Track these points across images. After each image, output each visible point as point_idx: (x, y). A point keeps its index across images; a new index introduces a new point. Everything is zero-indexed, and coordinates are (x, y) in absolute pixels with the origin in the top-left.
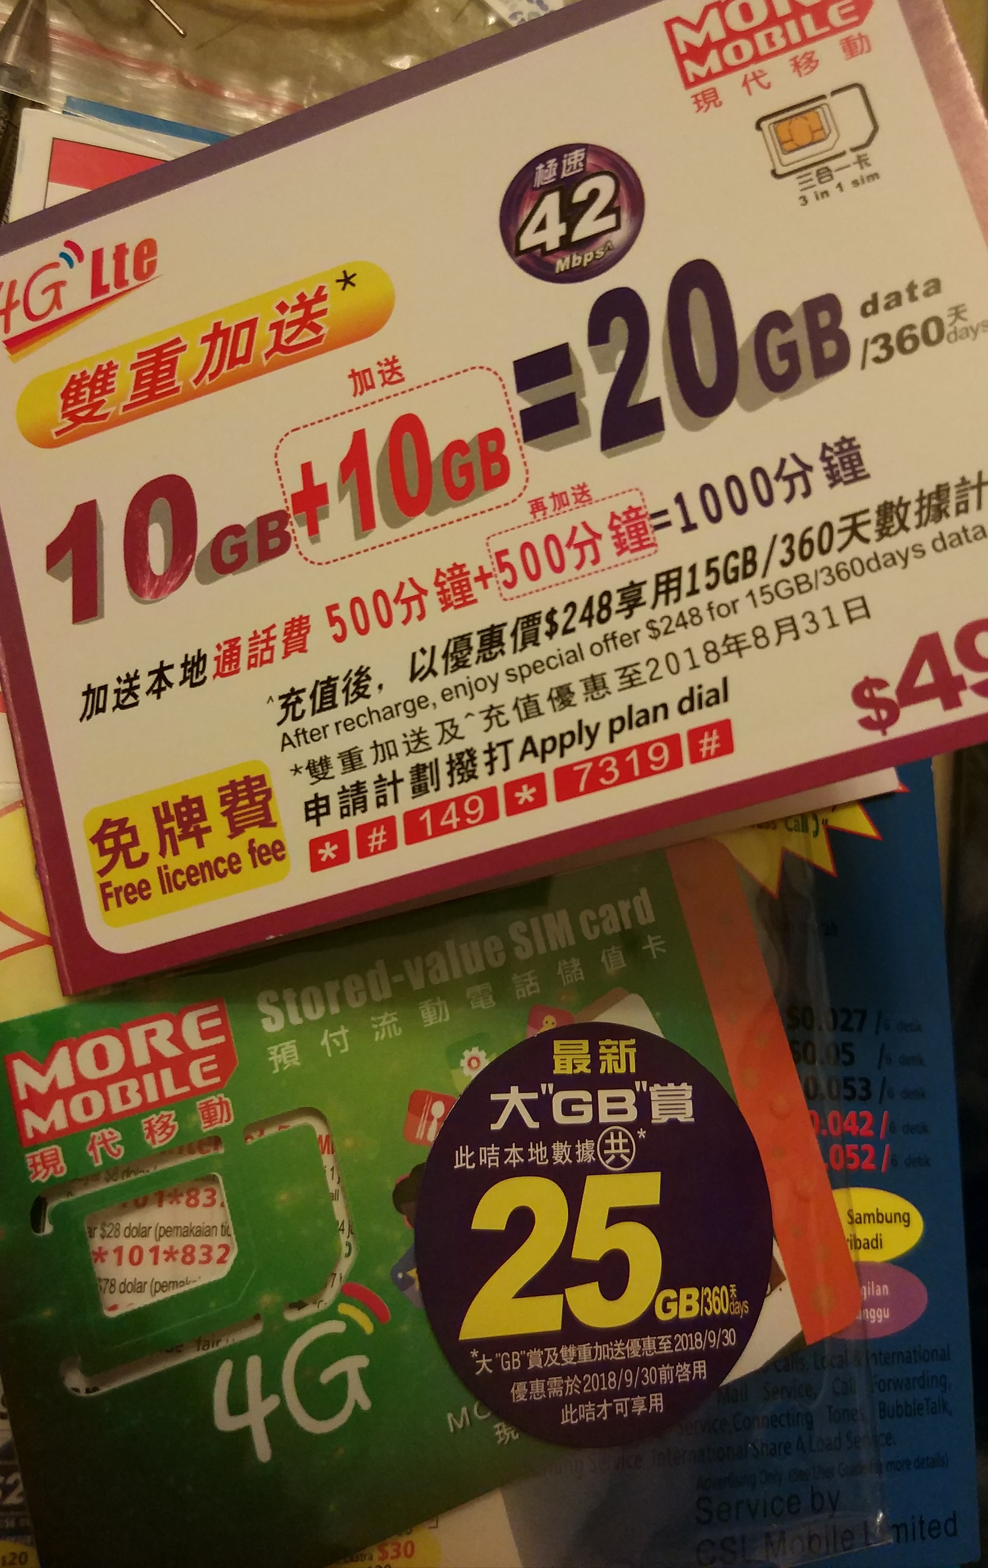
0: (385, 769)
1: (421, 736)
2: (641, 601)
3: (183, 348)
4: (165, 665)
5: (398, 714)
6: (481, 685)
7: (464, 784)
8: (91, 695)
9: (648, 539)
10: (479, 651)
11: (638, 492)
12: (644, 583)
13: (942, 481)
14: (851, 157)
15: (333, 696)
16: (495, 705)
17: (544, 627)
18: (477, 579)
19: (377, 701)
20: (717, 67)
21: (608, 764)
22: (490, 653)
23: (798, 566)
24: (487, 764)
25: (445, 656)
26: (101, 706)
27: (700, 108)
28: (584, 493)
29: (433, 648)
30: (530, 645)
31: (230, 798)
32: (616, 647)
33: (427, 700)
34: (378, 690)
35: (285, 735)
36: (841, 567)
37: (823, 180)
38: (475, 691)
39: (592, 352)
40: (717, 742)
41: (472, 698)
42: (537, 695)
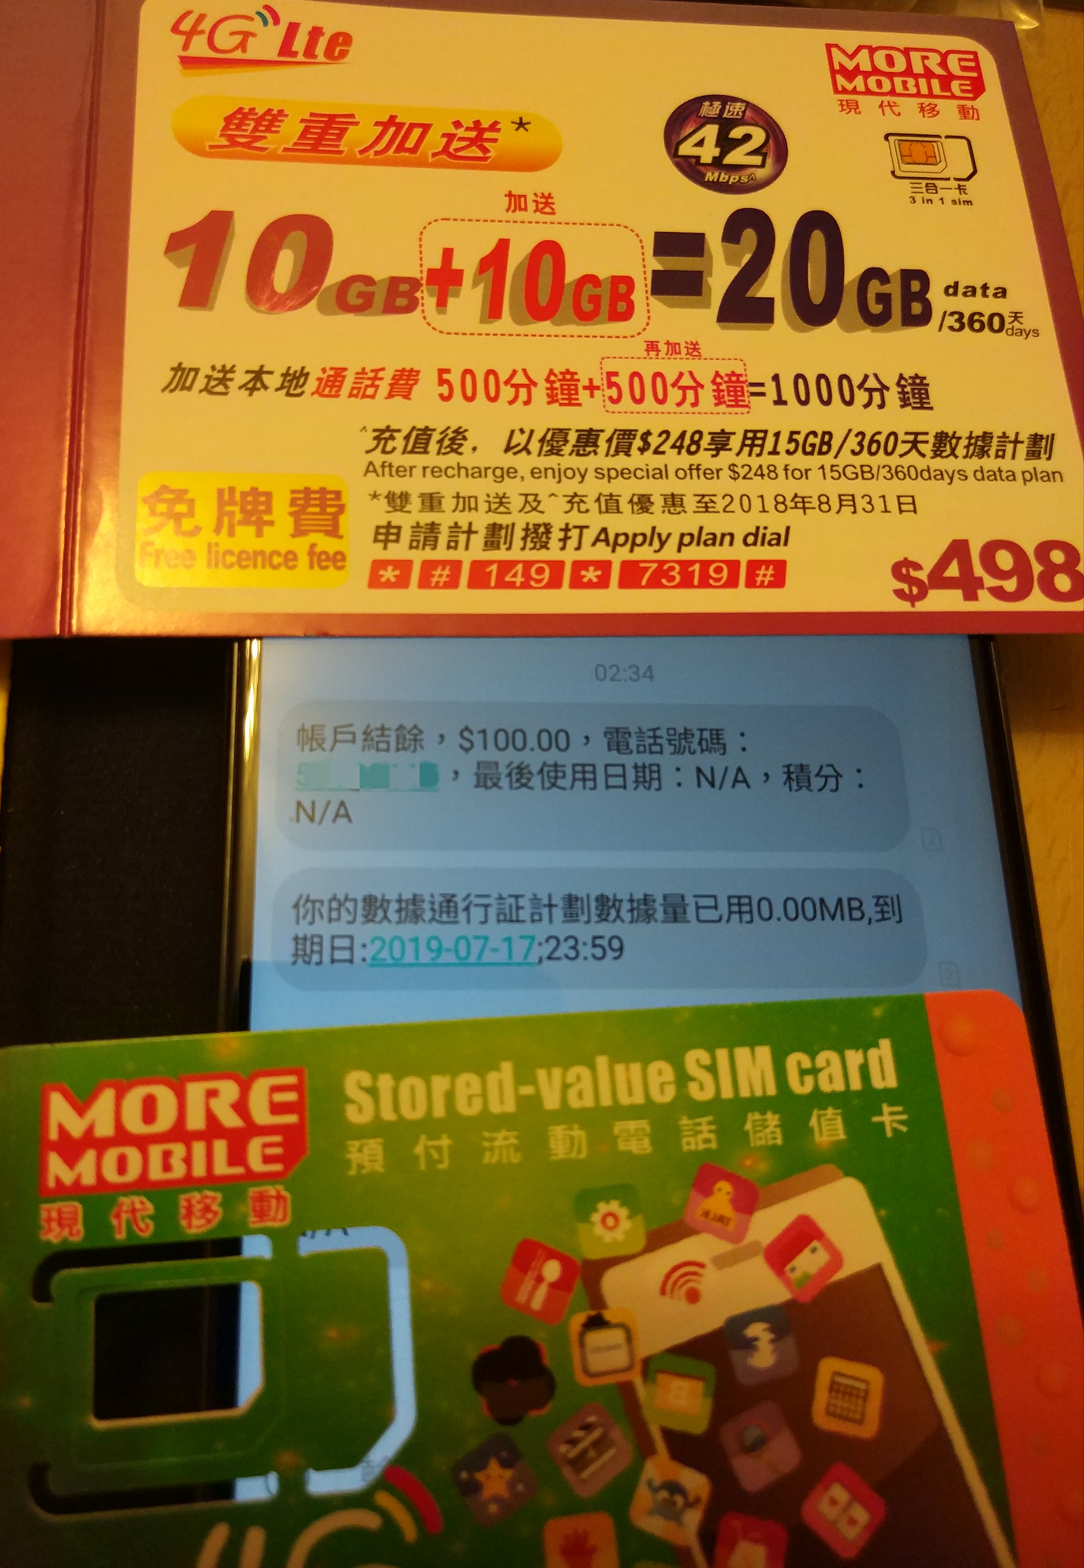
0: (463, 519)
1: (504, 500)
2: (728, 447)
3: (356, 124)
4: (265, 369)
5: (486, 476)
6: (570, 473)
7: (535, 551)
8: (180, 373)
9: (744, 401)
10: (574, 446)
11: (742, 363)
12: (734, 433)
13: (989, 430)
14: (954, 184)
15: (427, 443)
16: (579, 493)
17: (638, 443)
18: (585, 388)
19: (468, 459)
20: (861, 87)
21: (673, 568)
22: (584, 450)
23: (865, 457)
24: (560, 540)
25: (542, 440)
26: (188, 384)
27: (843, 110)
28: (695, 349)
29: (532, 432)
30: (622, 454)
31: (302, 502)
32: (699, 477)
33: (516, 472)
34: (472, 451)
35: (371, 463)
36: (899, 469)
37: (929, 191)
38: (563, 477)
39: (723, 247)
40: (772, 575)
41: (559, 481)
42: (619, 496)
